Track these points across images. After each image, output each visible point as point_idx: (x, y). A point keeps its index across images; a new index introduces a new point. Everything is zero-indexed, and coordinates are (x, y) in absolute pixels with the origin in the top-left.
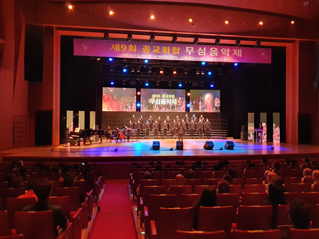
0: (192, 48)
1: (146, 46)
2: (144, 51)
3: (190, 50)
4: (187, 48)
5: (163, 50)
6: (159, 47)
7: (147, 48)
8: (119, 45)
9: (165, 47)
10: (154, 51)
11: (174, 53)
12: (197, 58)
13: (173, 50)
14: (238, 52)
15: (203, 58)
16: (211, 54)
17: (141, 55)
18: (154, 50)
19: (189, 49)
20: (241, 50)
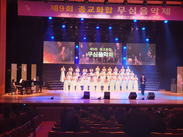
0: (124, 8)
1: (82, 7)
2: (80, 11)
3: (121, 10)
4: (119, 8)
5: (97, 10)
6: (93, 8)
7: (82, 8)
8: (57, 6)
9: (99, 7)
10: (89, 11)
11: (107, 12)
12: (128, 17)
13: (106, 10)
14: (167, 11)
15: (134, 17)
16: (141, 13)
17: (77, 15)
18: (89, 9)
19: (121, 8)
20: (170, 9)
